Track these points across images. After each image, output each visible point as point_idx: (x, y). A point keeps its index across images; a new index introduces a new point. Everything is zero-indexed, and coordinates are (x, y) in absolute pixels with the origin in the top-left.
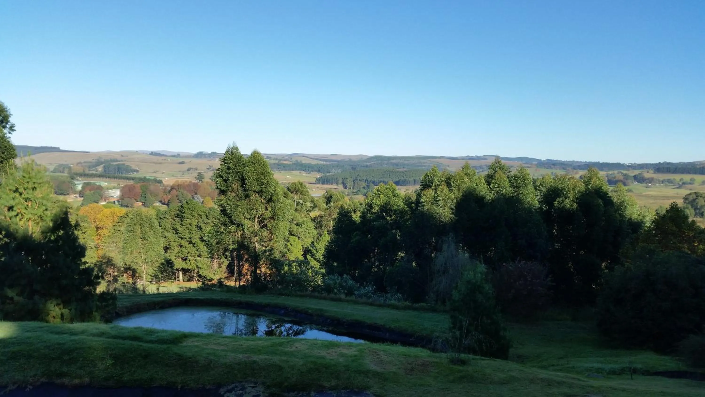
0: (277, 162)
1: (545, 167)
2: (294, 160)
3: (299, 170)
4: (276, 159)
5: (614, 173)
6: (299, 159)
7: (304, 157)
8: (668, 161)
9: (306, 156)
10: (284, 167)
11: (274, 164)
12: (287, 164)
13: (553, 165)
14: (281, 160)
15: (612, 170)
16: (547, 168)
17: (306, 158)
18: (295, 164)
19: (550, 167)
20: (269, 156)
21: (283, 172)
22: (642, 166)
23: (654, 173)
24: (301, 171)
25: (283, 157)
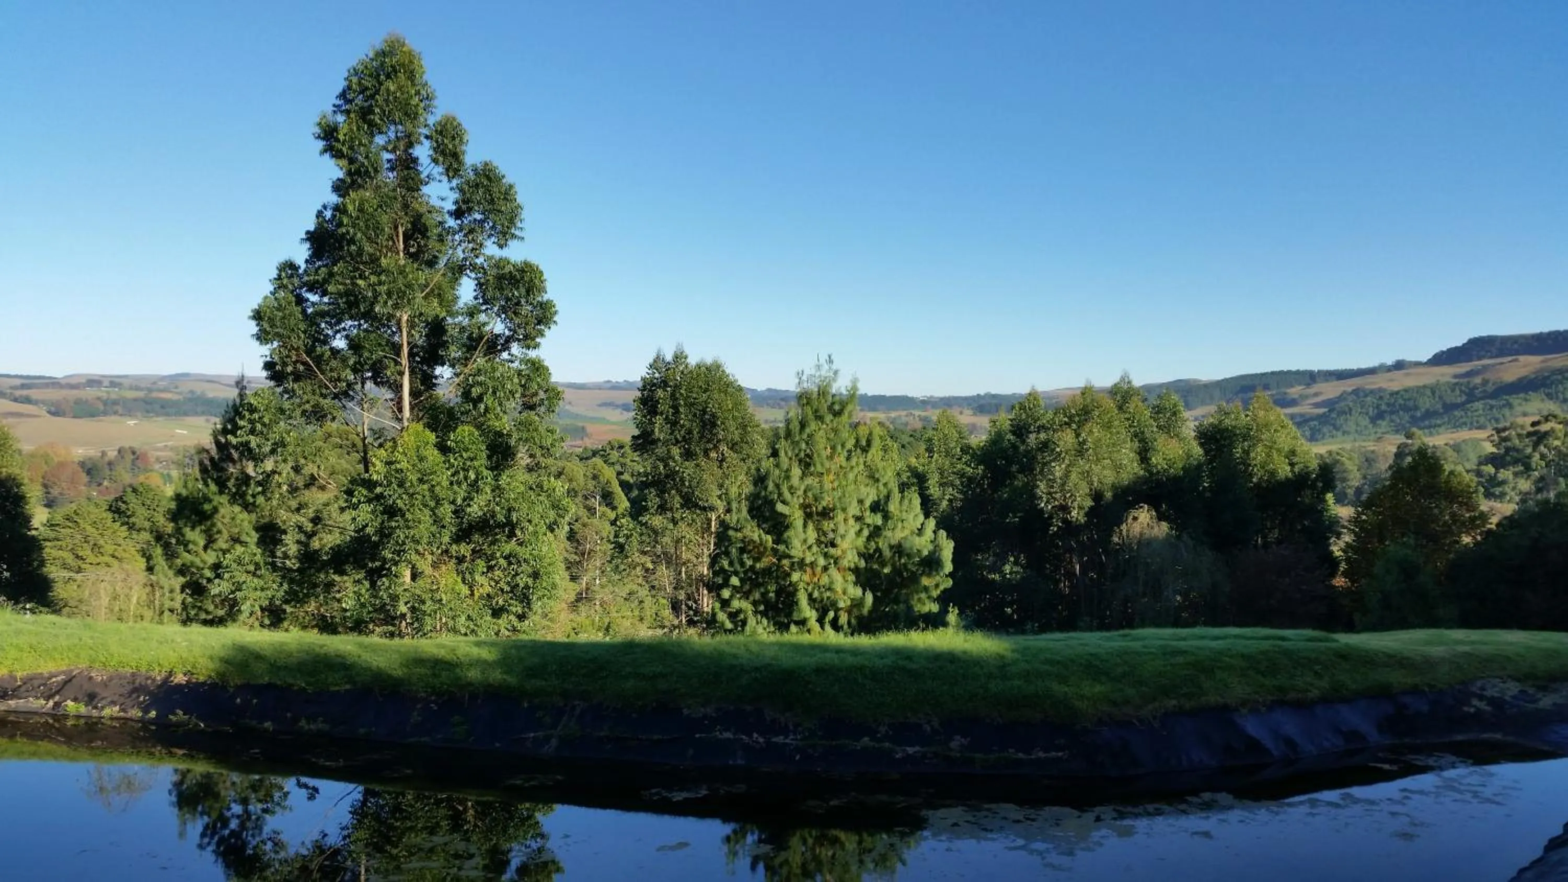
0: (141, 394)
1: (768, 405)
2: (185, 388)
3: (203, 413)
4: (138, 388)
5: (900, 416)
6: (199, 388)
7: (208, 381)
8: (993, 393)
9: (214, 379)
10: (162, 407)
11: (135, 400)
12: (170, 400)
13: (782, 399)
14: (150, 390)
15: (894, 410)
16: (772, 407)
17: (216, 385)
18: (190, 400)
19: (779, 404)
20: (117, 380)
21: (160, 419)
22: (948, 402)
23: (975, 414)
24: (209, 417)
25: (154, 383)
